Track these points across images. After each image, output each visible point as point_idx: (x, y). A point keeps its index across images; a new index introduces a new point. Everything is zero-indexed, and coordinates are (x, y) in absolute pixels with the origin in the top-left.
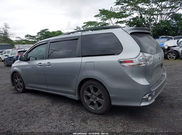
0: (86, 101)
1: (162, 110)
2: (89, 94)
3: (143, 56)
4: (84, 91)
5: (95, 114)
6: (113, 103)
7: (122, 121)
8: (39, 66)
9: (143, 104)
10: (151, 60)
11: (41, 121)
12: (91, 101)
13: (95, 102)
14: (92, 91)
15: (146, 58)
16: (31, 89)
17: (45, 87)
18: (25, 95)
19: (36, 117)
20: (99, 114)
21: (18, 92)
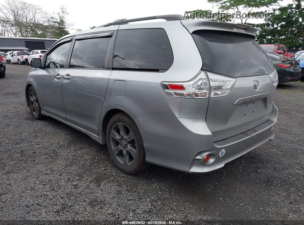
0: (113, 148)
1: (245, 186)
2: (118, 137)
3: (205, 79)
4: (111, 130)
5: (123, 171)
6: (149, 159)
7: (160, 193)
8: (56, 80)
9: (195, 169)
10: (227, 89)
11: (34, 168)
12: (120, 149)
13: (124, 152)
14: (122, 133)
15: (211, 83)
16: (47, 115)
17: (63, 115)
18: (40, 124)
19: (32, 161)
20: (129, 174)
21: (33, 119)
